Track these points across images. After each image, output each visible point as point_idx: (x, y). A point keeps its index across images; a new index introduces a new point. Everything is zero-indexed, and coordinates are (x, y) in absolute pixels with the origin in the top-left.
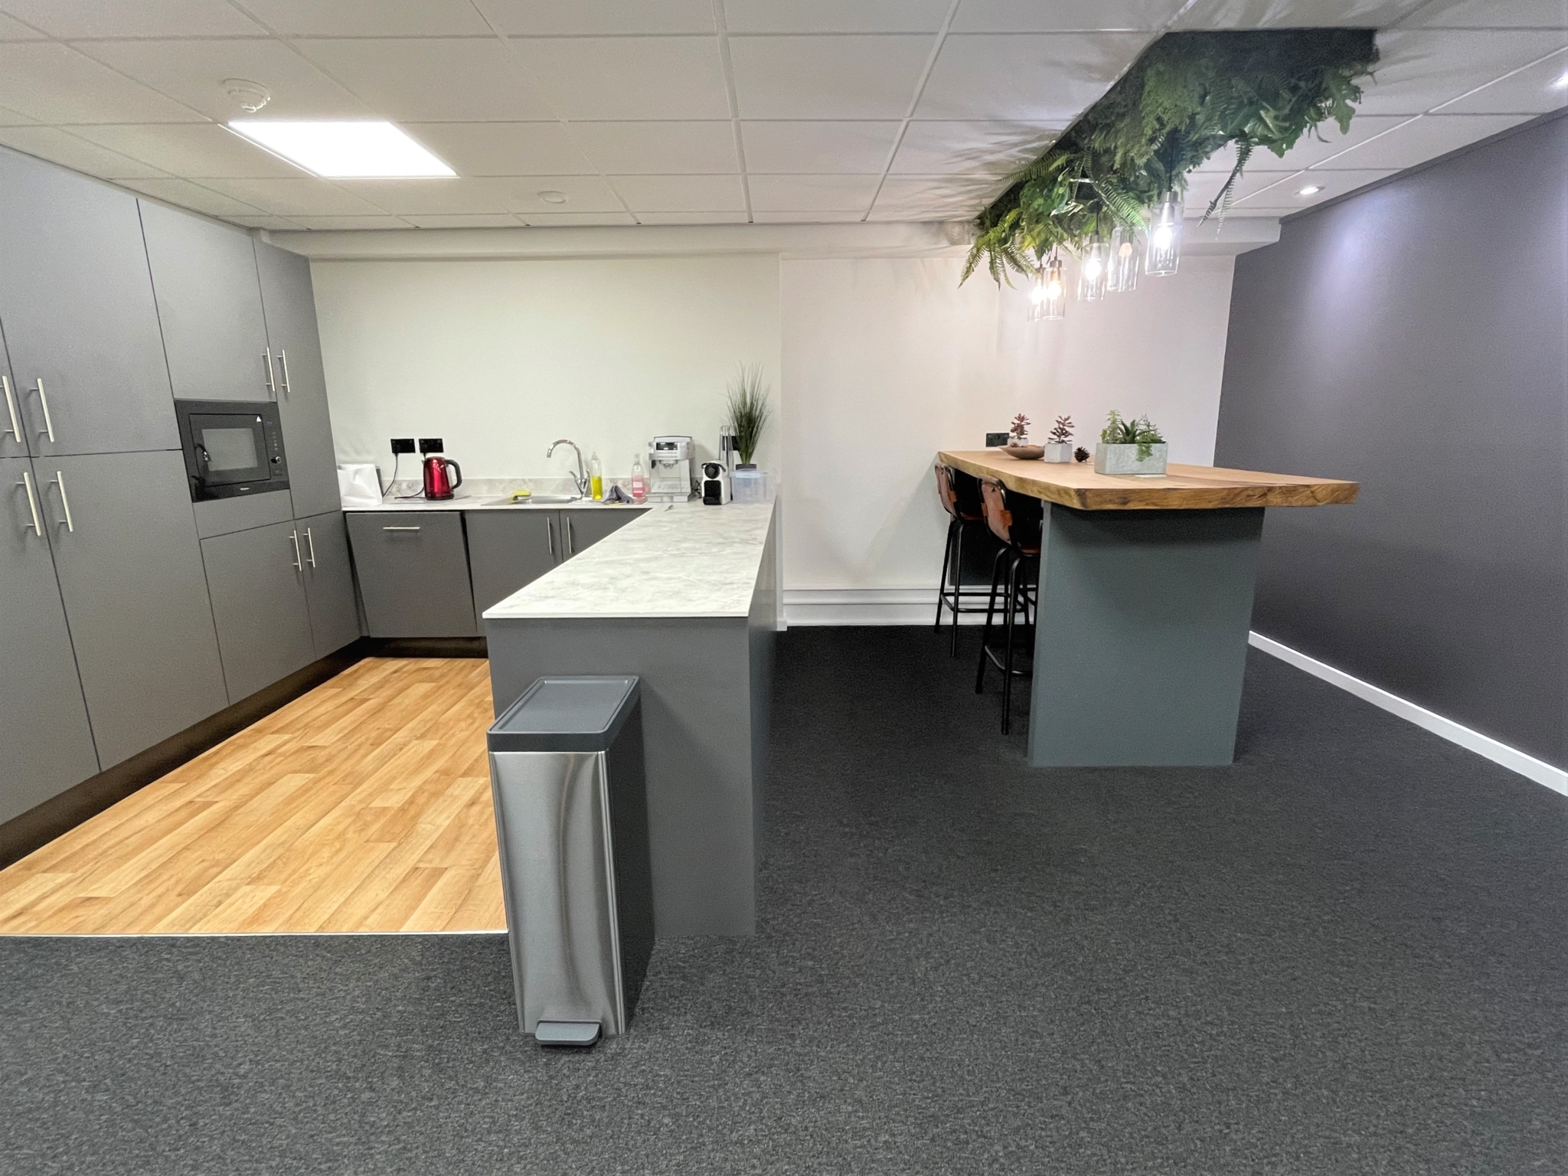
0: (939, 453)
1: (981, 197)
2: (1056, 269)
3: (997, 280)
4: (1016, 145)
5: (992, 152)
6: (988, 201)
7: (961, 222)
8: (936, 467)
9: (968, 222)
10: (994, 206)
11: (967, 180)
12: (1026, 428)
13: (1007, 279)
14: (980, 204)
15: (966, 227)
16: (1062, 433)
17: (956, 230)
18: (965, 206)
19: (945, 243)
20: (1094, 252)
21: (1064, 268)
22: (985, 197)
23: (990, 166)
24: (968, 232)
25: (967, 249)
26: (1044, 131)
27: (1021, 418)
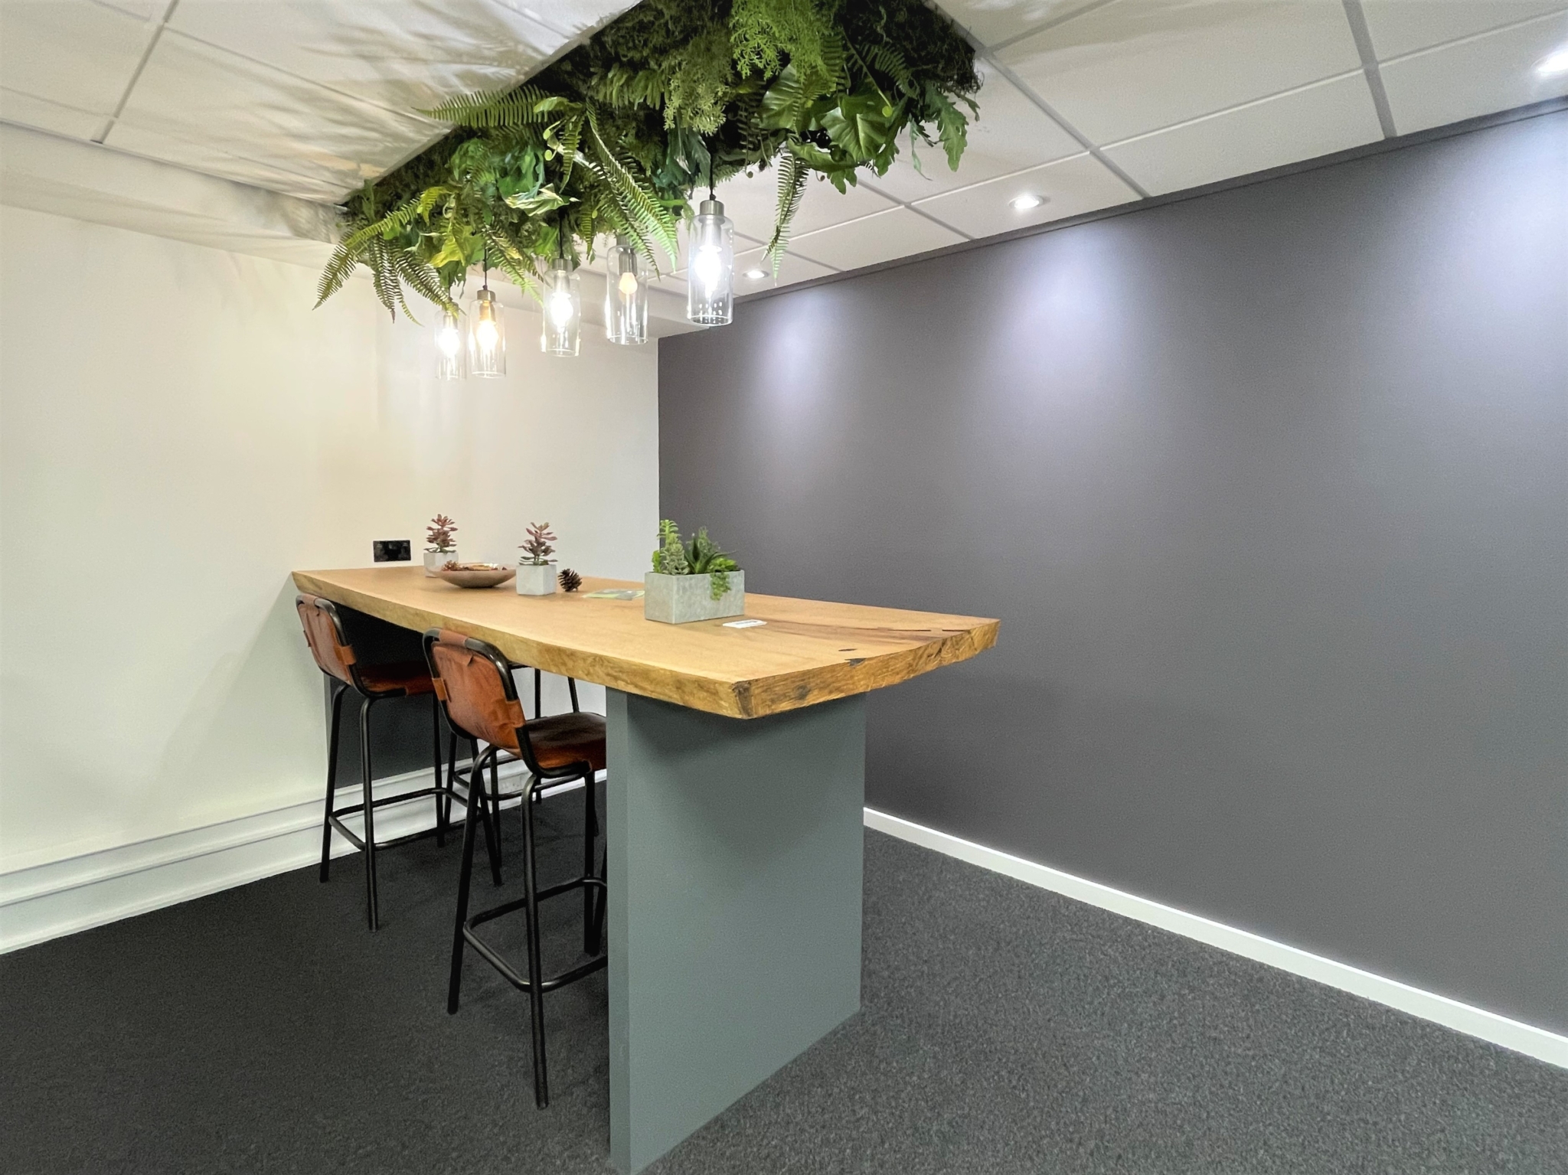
0: (294, 574)
1: (361, 158)
2: (487, 304)
3: (391, 306)
4: (456, 56)
5: (412, 59)
6: (373, 172)
7: (310, 203)
8: (300, 603)
9: (323, 205)
10: (383, 183)
11: (346, 110)
12: (452, 535)
13: (404, 307)
14: (354, 174)
15: (321, 213)
16: (538, 548)
17: (304, 215)
18: (327, 169)
19: (283, 230)
20: (561, 284)
21: (498, 306)
22: (366, 162)
23: (399, 91)
24: (325, 223)
25: (327, 250)
26: (518, 42)
27: (443, 522)
